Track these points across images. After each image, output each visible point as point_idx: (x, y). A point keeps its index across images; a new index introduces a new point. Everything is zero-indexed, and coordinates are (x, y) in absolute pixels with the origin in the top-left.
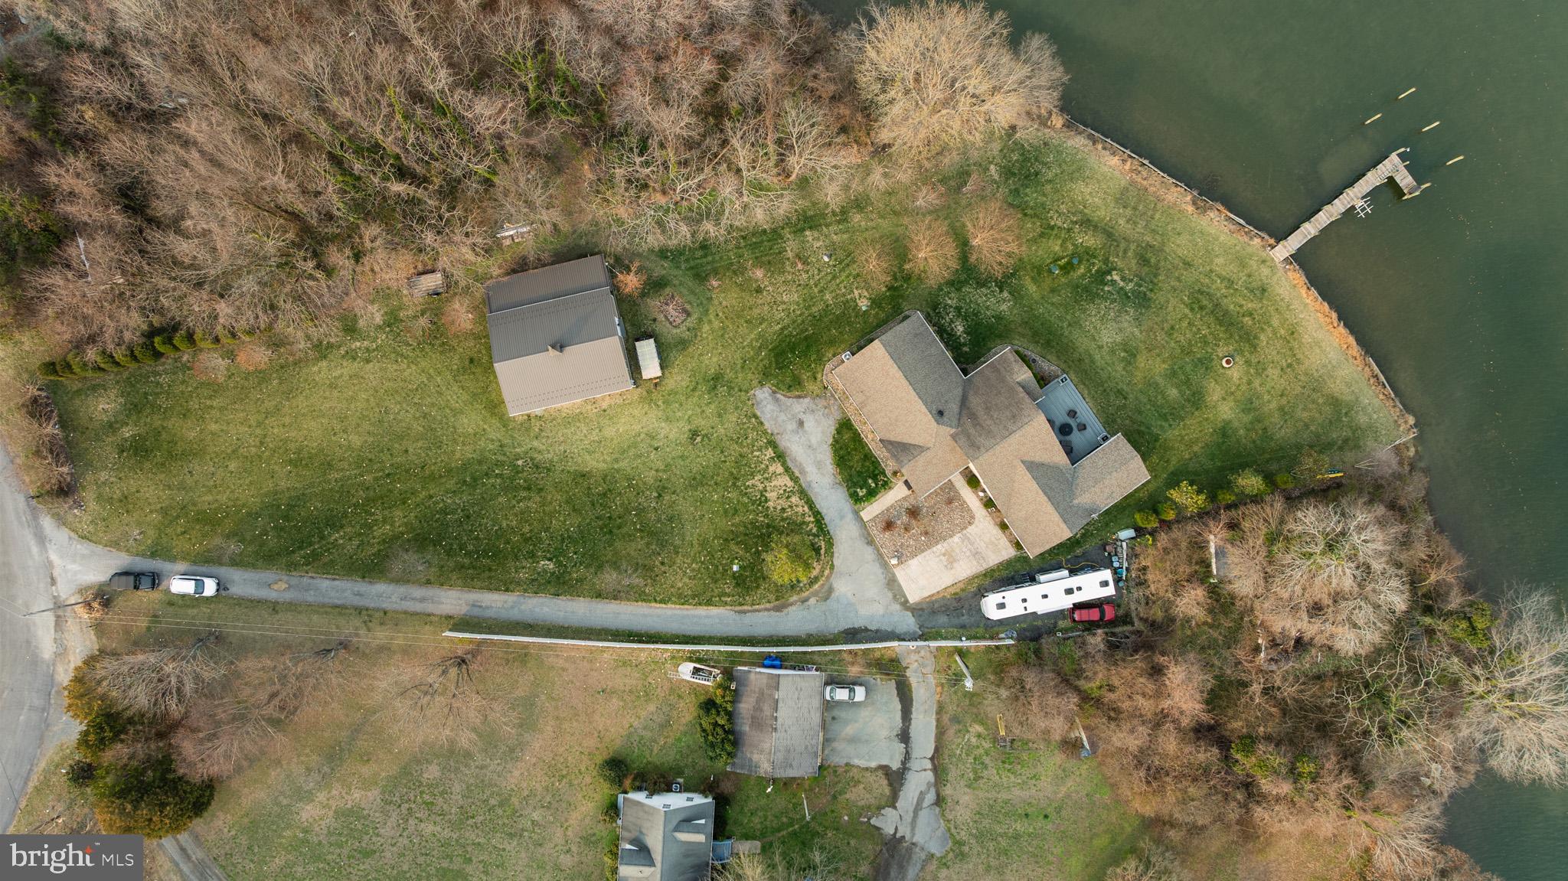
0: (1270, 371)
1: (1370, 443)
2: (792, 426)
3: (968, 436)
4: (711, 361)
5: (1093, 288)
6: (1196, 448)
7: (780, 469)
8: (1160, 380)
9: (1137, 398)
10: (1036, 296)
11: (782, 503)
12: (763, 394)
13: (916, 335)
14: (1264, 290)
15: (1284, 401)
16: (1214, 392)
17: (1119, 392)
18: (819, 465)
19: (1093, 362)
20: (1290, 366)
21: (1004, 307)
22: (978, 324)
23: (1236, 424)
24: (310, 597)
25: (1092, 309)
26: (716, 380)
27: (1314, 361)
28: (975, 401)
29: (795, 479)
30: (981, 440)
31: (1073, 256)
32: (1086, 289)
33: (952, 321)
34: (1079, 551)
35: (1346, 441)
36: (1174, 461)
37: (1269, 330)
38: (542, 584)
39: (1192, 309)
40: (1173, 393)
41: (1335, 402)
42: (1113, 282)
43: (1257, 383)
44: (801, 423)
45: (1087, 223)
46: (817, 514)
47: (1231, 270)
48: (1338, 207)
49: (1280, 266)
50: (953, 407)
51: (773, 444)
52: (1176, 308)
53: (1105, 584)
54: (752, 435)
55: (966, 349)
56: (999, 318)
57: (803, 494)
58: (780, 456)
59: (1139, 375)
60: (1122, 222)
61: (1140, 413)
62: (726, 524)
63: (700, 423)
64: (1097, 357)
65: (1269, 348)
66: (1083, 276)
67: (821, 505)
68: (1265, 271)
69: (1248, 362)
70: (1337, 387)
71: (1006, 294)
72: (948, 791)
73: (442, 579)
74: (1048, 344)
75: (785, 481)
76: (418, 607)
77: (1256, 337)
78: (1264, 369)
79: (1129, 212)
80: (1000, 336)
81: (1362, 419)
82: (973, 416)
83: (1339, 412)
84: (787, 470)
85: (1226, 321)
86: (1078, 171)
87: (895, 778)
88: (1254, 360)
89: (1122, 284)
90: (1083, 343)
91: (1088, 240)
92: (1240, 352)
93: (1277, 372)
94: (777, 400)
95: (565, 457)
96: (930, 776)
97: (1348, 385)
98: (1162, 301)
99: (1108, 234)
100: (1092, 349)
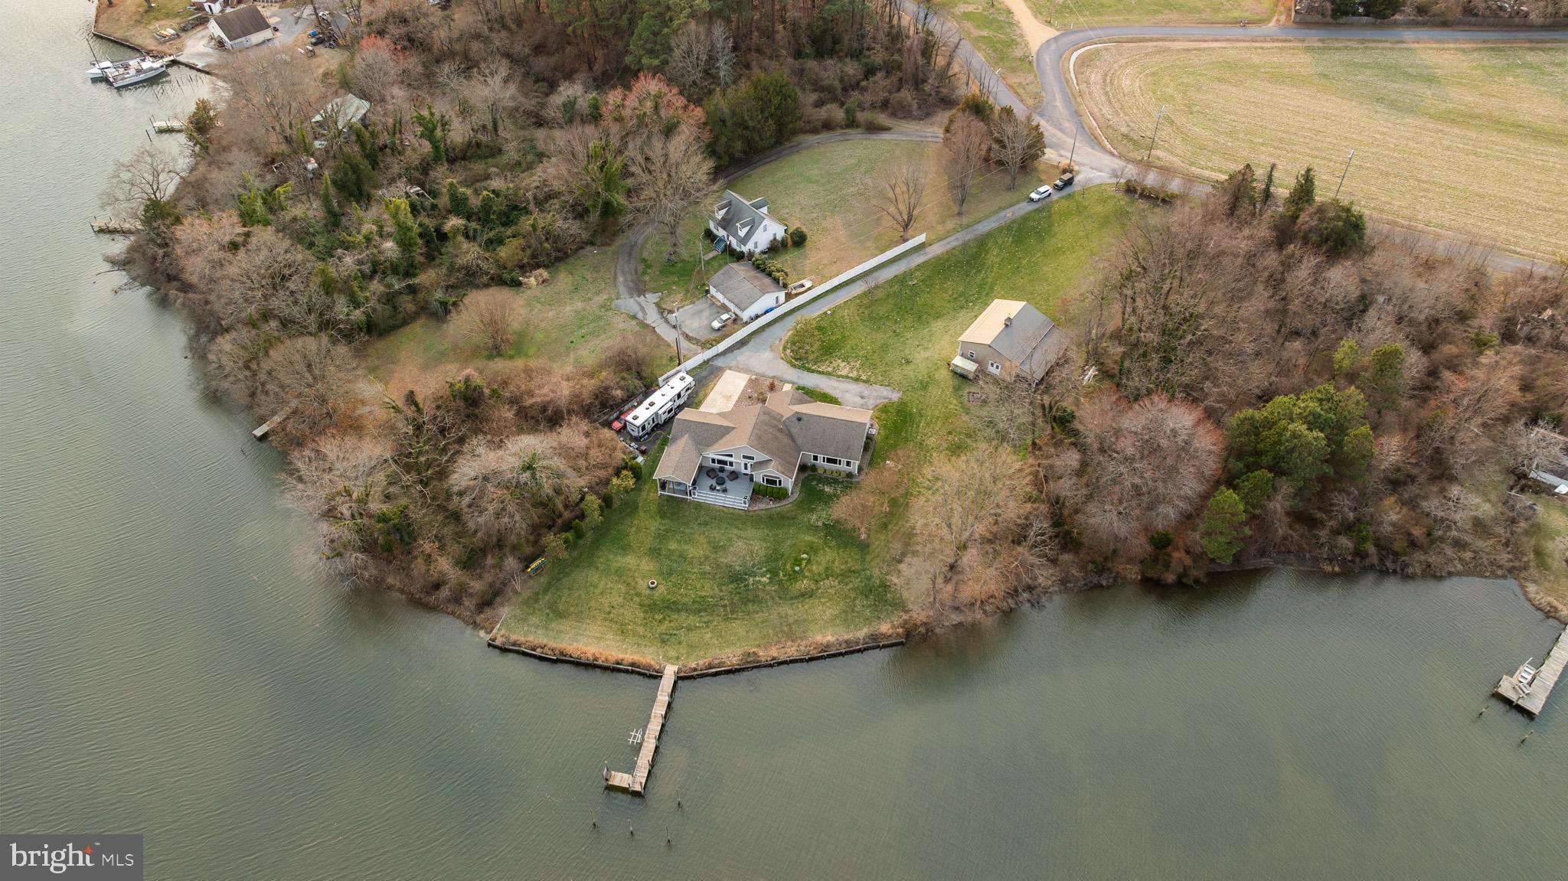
0: (621, 600)
1: (518, 612)
2: (866, 393)
3: (775, 419)
4: (934, 392)
5: (774, 561)
6: (634, 529)
7: (851, 375)
8: (686, 547)
9: (692, 528)
10: (802, 536)
11: (835, 364)
12: (895, 396)
13: (849, 448)
14: (663, 642)
15: (597, 591)
16: (647, 565)
17: (706, 524)
18: (835, 388)
19: (737, 527)
20: (609, 613)
21: (814, 517)
22: (820, 499)
23: (619, 558)
24: (994, 218)
25: (762, 553)
26: (924, 386)
27: (594, 628)
28: (786, 441)
29: (838, 376)
30: (767, 418)
31: (802, 570)
32: (777, 560)
33: (835, 489)
34: (659, 442)
35: (537, 601)
36: (642, 514)
37: (640, 622)
38: (908, 274)
39: (701, 597)
40: (673, 546)
41: (561, 615)
42: (763, 575)
43: (623, 588)
44: (862, 397)
45: (809, 594)
46: (813, 371)
47: (694, 637)
48: (655, 726)
49: (663, 663)
50: (794, 431)
51: (866, 382)
52: (709, 589)
53: (635, 418)
54: (880, 378)
55: (814, 483)
56: (812, 510)
57: (828, 374)
58: (857, 380)
59: (703, 540)
60: (790, 612)
61: (683, 523)
62: (852, 342)
63: (912, 367)
64: (736, 531)
65: (632, 613)
66: (785, 565)
67: (815, 375)
68: (672, 653)
69: (638, 595)
70: (565, 625)
71: (820, 524)
72: (634, 322)
73: (950, 253)
74: (771, 518)
75: (844, 372)
76: (946, 240)
77: (646, 612)
78: (625, 598)
79: (791, 620)
80: (801, 502)
81: (534, 620)
82: (781, 431)
83: (553, 612)
84: (848, 377)
85: (670, 607)
86: (847, 616)
87: (661, 310)
88: (637, 599)
89: (757, 578)
90: (751, 532)
91: (804, 584)
92: (649, 597)
93: (614, 604)
94: (885, 398)
95: (955, 318)
96: (648, 322)
97: (559, 632)
98: (724, 588)
99: (791, 599)
100: (743, 534)
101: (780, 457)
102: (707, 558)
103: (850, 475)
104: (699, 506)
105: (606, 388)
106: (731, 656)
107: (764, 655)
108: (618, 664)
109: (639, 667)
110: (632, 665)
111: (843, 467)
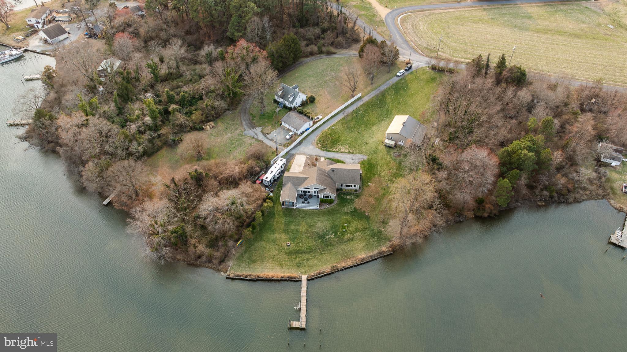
0: (277, 252)
1: (236, 263)
2: (354, 158)
3: (324, 172)
4: (380, 154)
5: (334, 229)
6: (275, 223)
7: (346, 151)
8: (298, 227)
9: (299, 219)
10: (343, 217)
11: (338, 148)
12: (365, 158)
14: (298, 266)
15: (267, 250)
16: (284, 236)
17: (304, 217)
18: (341, 157)
19: (316, 217)
20: (274, 258)
21: (346, 209)
22: (346, 202)
23: (272, 235)
24: (385, 84)
25: (329, 225)
26: (375, 152)
27: (269, 265)
28: (330, 180)
29: (342, 152)
30: (320, 172)
31: (346, 231)
32: (335, 228)
33: (351, 197)
34: (276, 187)
35: (243, 257)
36: (277, 216)
37: (287, 260)
38: (357, 110)
39: (309, 246)
40: (293, 228)
41: (254, 262)
42: (331, 235)
43: (277, 247)
45: (351, 240)
46: (331, 151)
47: (310, 262)
48: (304, 301)
49: (301, 275)
50: (332, 176)
51: (353, 153)
52: (311, 243)
53: (267, 178)
54: (358, 151)
55: (342, 195)
56: (344, 206)
57: (337, 152)
58: (349, 153)
59: (304, 223)
60: (346, 248)
61: (295, 218)
62: (343, 138)
63: (369, 145)
64: (316, 219)
65: (282, 256)
66: (339, 229)
67: (332, 153)
68: (303, 270)
69: (284, 249)
70: (257, 265)
71: (349, 211)
72: (254, 140)
73: (372, 99)
74: (329, 211)
75: (343, 150)
76: (369, 95)
77: (288, 255)
78: (278, 251)
79: (347, 251)
80: (339, 203)
81: (243, 265)
82: (327, 176)
83: (251, 261)
85: (298, 252)
86: (368, 246)
87: (265, 134)
88: (283, 251)
89: (329, 236)
90: (322, 218)
91: (348, 236)
92: (288, 249)
93: (275, 254)
94: (362, 159)
95: (380, 125)
96: (260, 139)
97: (255, 268)
98: (317, 242)
99: (345, 242)
100: (319, 219)
101: (329, 187)
102: (307, 230)
103: (356, 191)
104: (299, 210)
105: (252, 167)
106: (327, 268)
107: (340, 266)
108: (282, 278)
109: (291, 278)
110: (288, 277)
111: (353, 188)
